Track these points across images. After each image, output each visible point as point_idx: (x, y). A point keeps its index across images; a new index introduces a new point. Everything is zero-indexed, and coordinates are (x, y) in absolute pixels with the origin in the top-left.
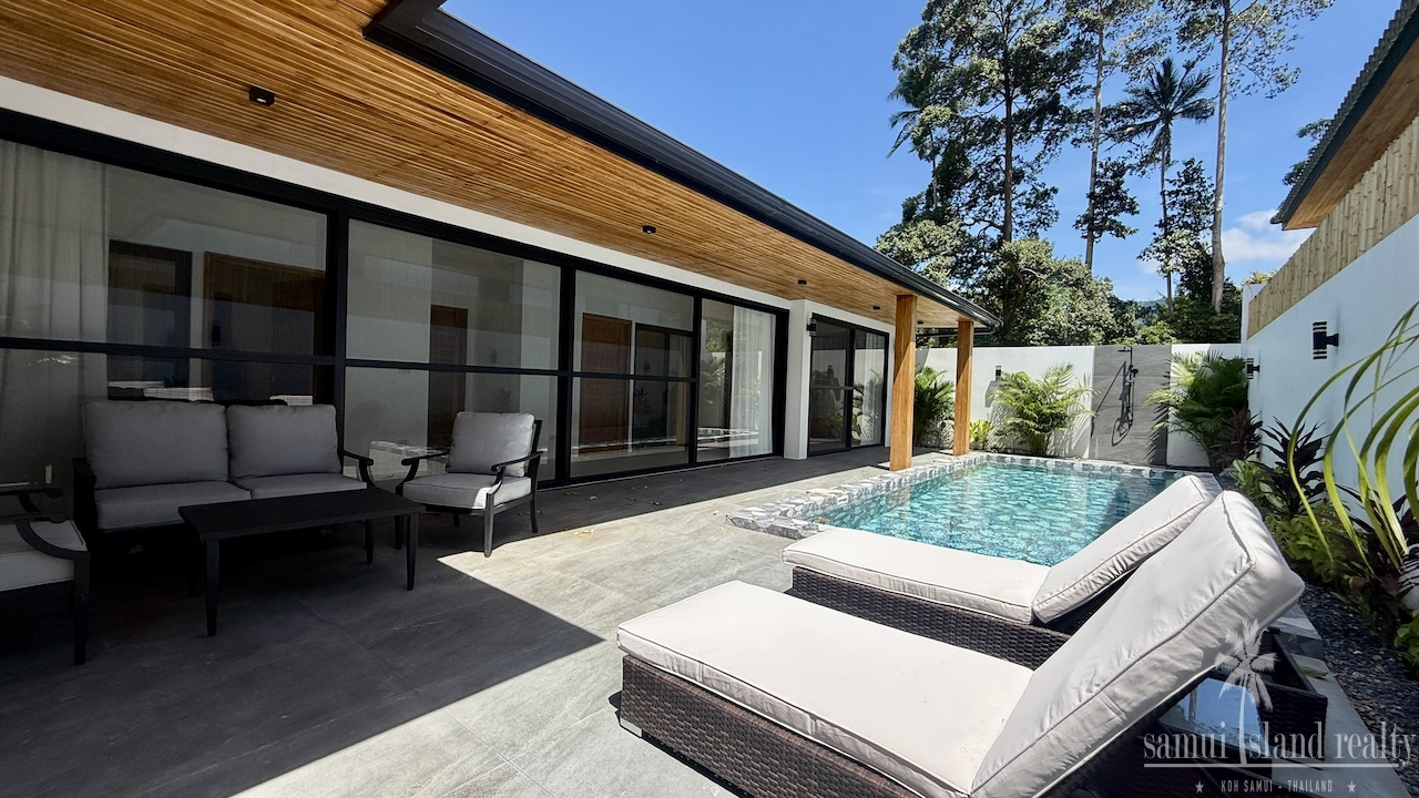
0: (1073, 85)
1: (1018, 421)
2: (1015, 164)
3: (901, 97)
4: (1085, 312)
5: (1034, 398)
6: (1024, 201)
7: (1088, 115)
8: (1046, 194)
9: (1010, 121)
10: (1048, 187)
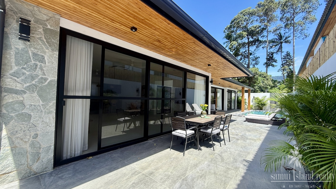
0: (262, 35)
1: (258, 105)
2: (250, 52)
3: (225, 38)
4: (267, 83)
5: (260, 101)
6: (252, 59)
7: (265, 42)
8: (257, 58)
9: (249, 43)
10: (257, 56)
